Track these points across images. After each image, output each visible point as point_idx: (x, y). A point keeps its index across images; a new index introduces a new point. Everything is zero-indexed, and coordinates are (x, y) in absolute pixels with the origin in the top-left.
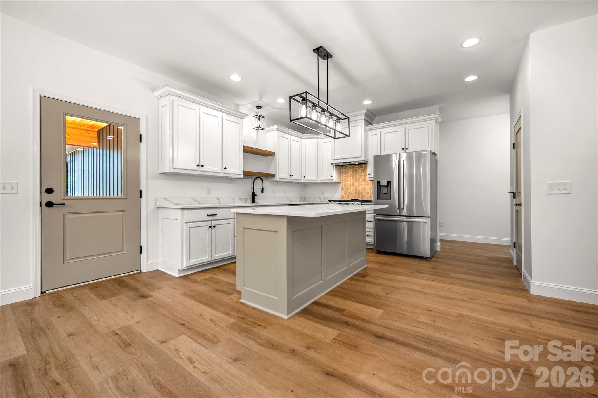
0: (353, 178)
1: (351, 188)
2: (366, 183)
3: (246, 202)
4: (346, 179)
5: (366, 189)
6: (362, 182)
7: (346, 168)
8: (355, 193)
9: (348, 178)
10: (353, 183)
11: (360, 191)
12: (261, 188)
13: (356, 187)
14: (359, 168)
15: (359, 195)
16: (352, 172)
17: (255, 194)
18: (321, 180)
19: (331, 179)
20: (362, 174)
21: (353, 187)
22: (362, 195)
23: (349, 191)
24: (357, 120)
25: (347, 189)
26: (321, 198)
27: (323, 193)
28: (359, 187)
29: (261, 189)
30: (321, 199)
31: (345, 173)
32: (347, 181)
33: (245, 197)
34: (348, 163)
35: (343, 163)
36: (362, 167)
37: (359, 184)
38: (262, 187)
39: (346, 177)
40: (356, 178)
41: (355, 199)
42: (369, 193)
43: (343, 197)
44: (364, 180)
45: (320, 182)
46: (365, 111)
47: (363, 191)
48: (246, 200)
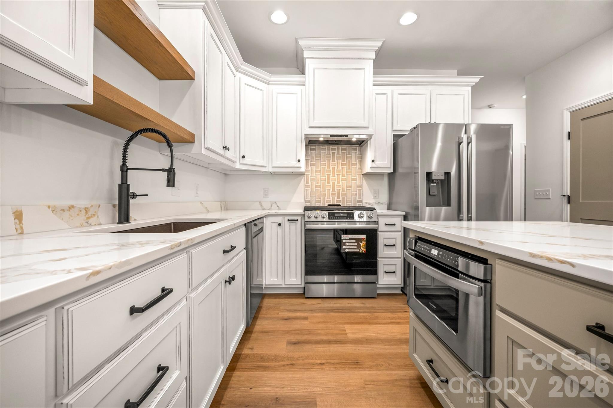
0: (328, 168)
1: (323, 183)
2: (352, 176)
3: (90, 221)
4: (315, 168)
5: (351, 187)
6: (344, 176)
7: (314, 149)
8: (332, 194)
9: (318, 168)
10: (328, 176)
11: (341, 191)
12: (164, 170)
13: (333, 183)
14: (338, 151)
15: (339, 197)
16: (327, 157)
17: (131, 190)
18: (273, 167)
19: (296, 166)
20: (344, 161)
21: (328, 183)
22: (344, 198)
23: (321, 190)
24: (361, 59)
25: (316, 187)
26: (262, 203)
27: (266, 193)
28: (339, 183)
29: (166, 173)
30: (263, 205)
31: (313, 158)
32: (317, 172)
33: (83, 203)
34: (341, 136)
35: (331, 136)
36: (345, 150)
37: (339, 178)
38: (167, 166)
39: (314, 164)
40: (334, 168)
41: (332, 204)
42: (356, 195)
43: (309, 202)
44: (348, 172)
45: (271, 170)
46: (380, 44)
47: (346, 191)
48: (89, 214)
